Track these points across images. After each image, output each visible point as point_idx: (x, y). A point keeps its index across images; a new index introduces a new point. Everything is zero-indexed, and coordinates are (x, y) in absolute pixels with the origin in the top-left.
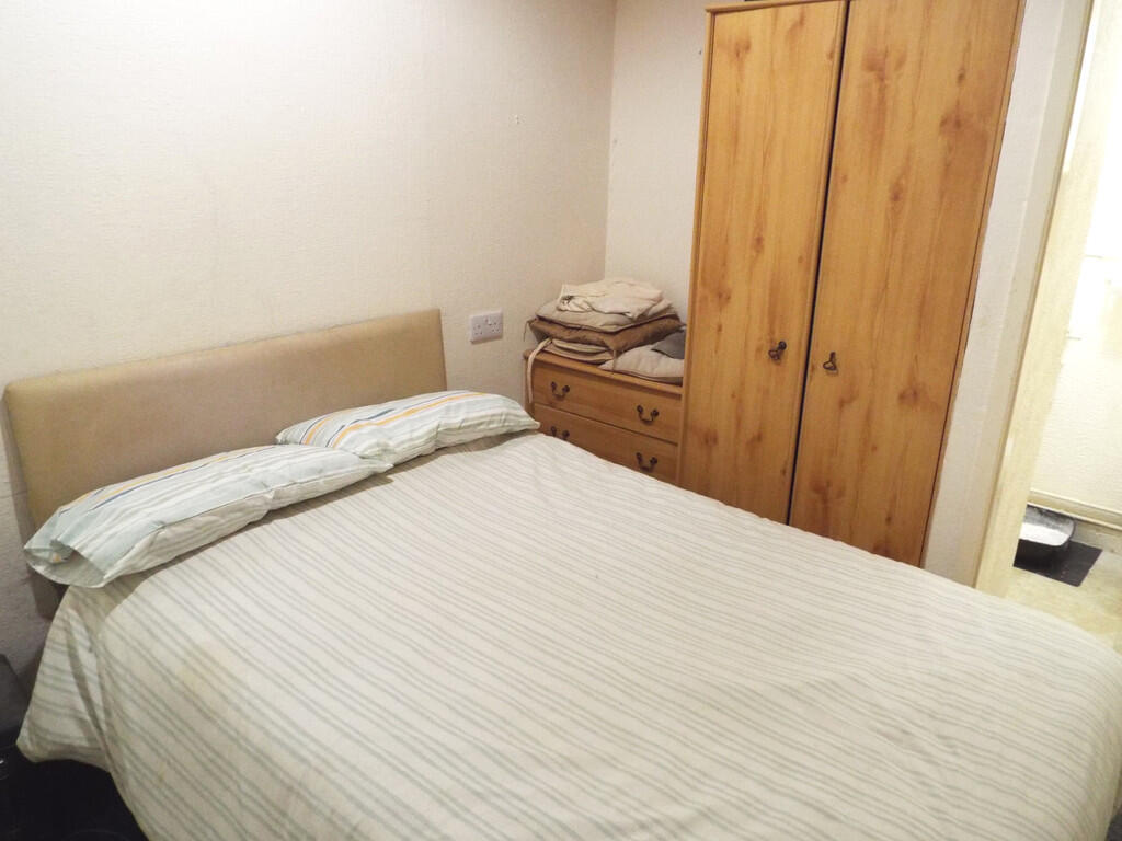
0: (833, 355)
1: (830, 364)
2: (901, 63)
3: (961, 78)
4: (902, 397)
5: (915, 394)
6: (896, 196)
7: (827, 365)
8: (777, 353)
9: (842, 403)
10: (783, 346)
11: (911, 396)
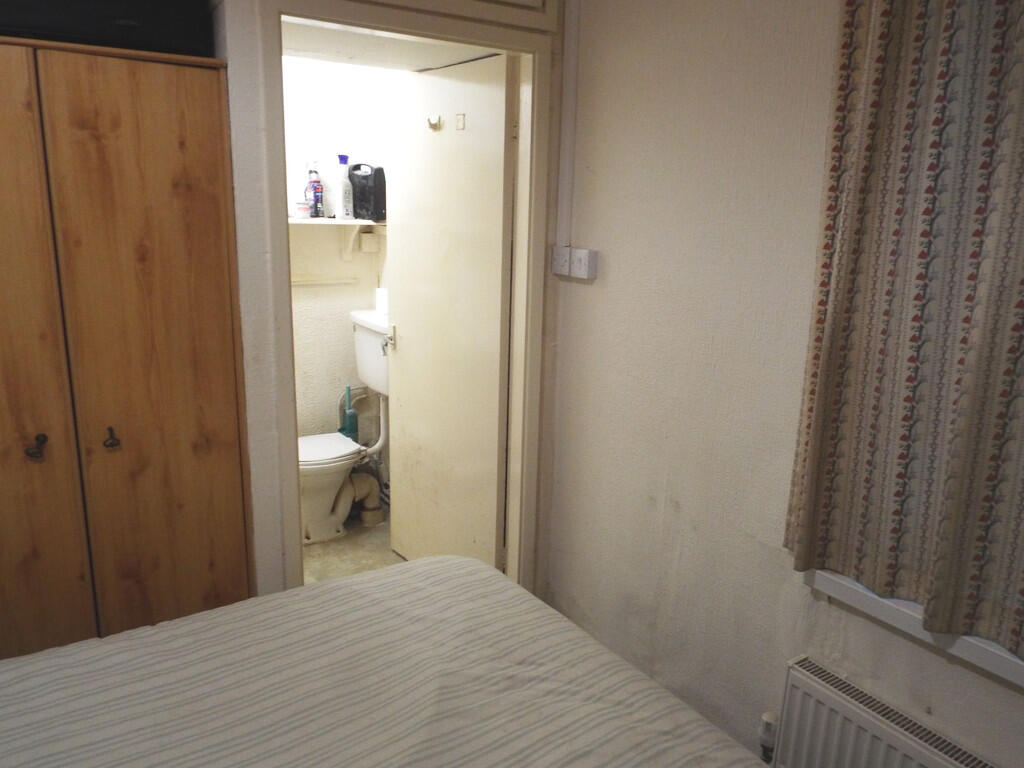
0: (111, 430)
1: (110, 441)
2: (116, 124)
3: (182, 144)
4: (195, 447)
5: (207, 440)
6: (143, 256)
7: (108, 443)
8: (37, 448)
9: (133, 477)
10: (42, 439)
11: (204, 444)
